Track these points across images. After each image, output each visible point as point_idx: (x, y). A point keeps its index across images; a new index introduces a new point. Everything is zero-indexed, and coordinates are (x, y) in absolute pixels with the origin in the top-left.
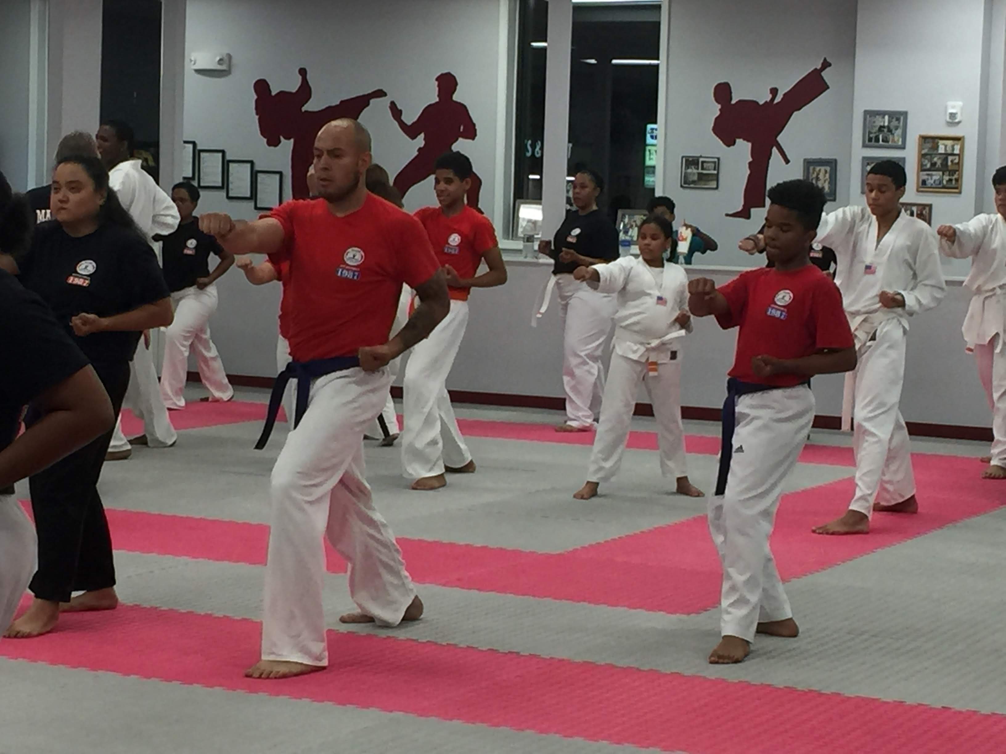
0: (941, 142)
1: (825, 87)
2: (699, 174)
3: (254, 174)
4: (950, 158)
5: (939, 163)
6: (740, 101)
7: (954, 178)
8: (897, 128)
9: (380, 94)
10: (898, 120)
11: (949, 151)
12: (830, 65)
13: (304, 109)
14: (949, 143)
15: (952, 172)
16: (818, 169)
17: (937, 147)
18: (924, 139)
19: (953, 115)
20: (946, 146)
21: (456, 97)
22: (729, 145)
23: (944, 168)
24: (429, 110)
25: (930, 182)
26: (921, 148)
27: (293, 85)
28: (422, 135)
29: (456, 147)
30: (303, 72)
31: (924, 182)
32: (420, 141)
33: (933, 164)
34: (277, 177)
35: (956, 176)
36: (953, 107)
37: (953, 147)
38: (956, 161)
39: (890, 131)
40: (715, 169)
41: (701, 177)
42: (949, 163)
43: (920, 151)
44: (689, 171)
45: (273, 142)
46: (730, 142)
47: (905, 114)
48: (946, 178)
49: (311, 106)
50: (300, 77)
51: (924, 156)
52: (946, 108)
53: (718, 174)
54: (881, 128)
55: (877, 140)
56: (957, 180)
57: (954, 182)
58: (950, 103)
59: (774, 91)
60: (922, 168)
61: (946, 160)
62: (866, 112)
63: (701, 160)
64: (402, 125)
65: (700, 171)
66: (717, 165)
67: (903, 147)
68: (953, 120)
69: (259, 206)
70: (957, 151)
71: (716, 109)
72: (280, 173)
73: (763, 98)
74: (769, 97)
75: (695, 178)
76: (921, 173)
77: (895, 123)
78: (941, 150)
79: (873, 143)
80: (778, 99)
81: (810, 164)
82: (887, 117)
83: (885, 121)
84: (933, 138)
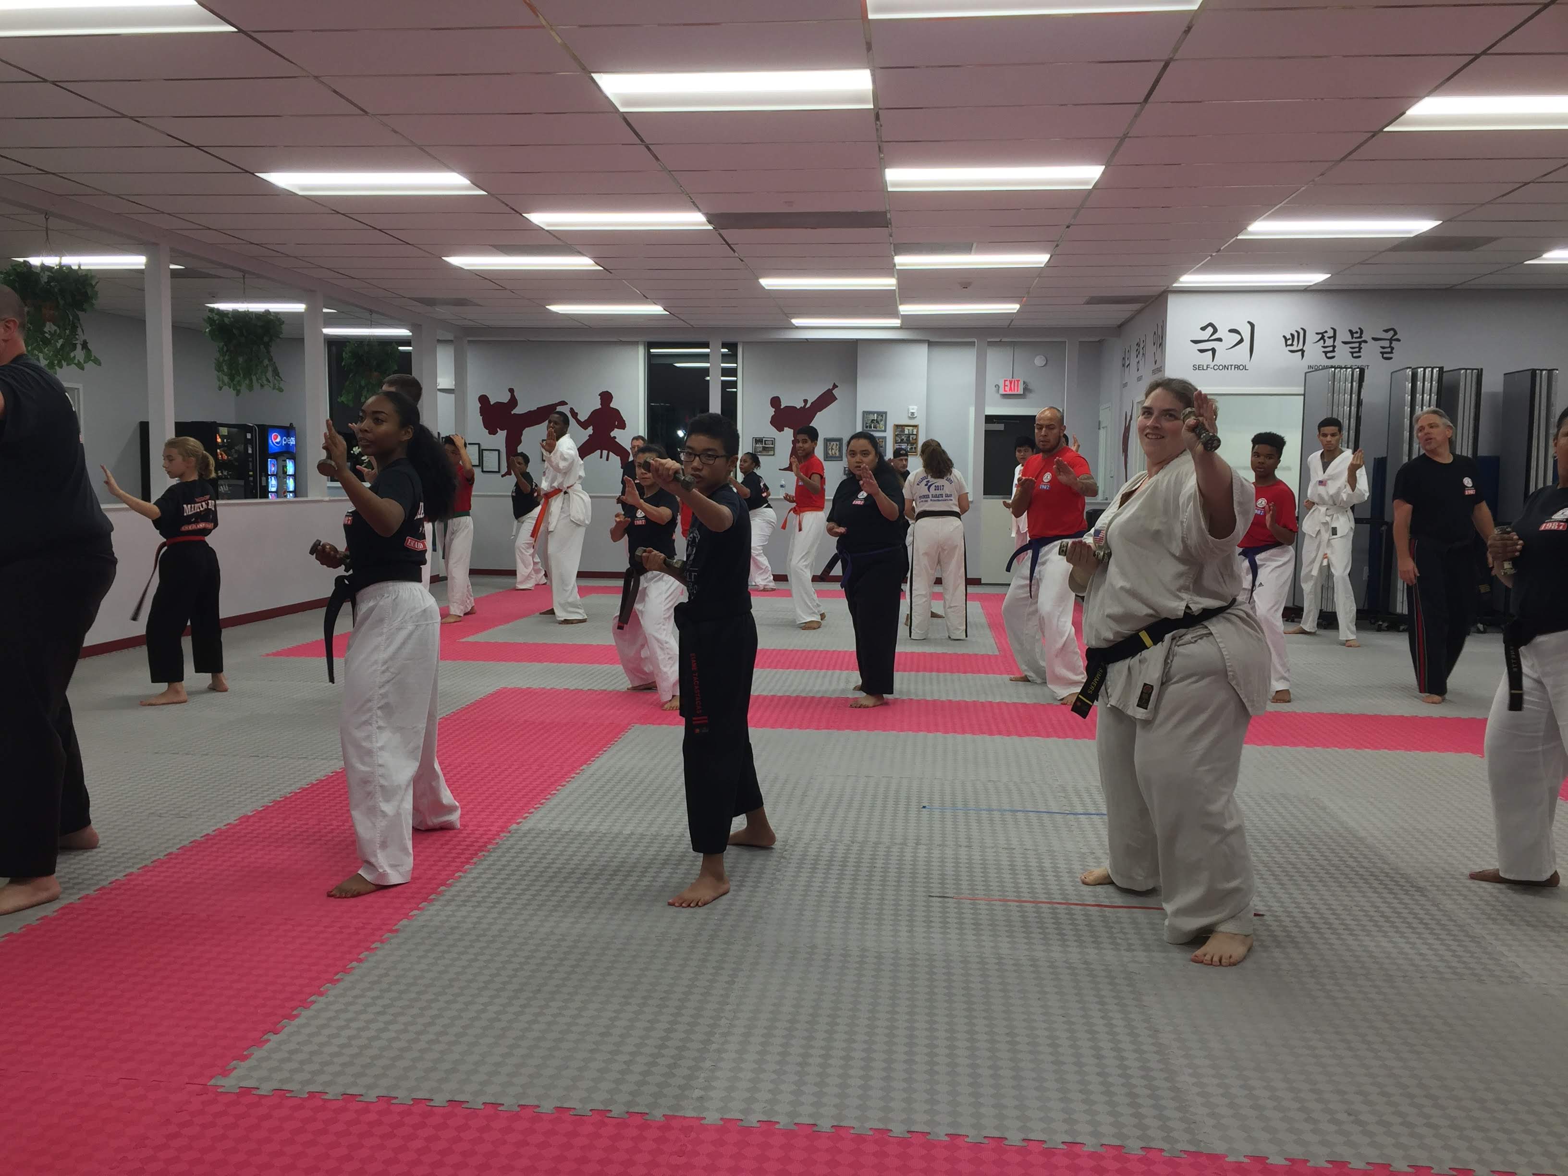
0: (906, 428)
1: (834, 399)
2: (763, 447)
3: (481, 452)
4: (911, 436)
6: (786, 407)
8: (881, 420)
9: (563, 403)
10: (882, 416)
11: (910, 432)
12: (837, 387)
13: (512, 412)
14: (910, 428)
15: (912, 444)
16: (832, 443)
17: (904, 431)
18: (897, 426)
19: (913, 414)
20: (908, 430)
21: (612, 405)
22: (780, 431)
23: (908, 442)
24: (595, 413)
26: (895, 431)
27: (505, 398)
28: (591, 428)
29: (612, 434)
30: (511, 391)
32: (590, 430)
33: (902, 440)
34: (497, 452)
36: (913, 409)
37: (912, 430)
39: (877, 422)
40: (772, 444)
41: (764, 449)
42: (911, 439)
43: (894, 433)
44: (757, 445)
45: (493, 432)
46: (780, 429)
47: (886, 413)
48: (909, 447)
49: (516, 411)
50: (509, 394)
51: (896, 435)
52: (908, 410)
53: (774, 448)
54: (873, 420)
55: (871, 427)
56: (915, 448)
58: (911, 407)
59: (806, 401)
60: (896, 442)
61: (908, 437)
62: (864, 412)
63: (764, 439)
64: (578, 421)
65: (764, 445)
66: (773, 442)
67: (885, 431)
68: (912, 416)
69: (484, 470)
70: (915, 433)
71: (772, 411)
72: (499, 451)
73: (799, 405)
74: (802, 405)
75: (761, 449)
77: (880, 418)
78: (906, 432)
80: (808, 405)
81: (827, 441)
82: (876, 414)
83: (875, 417)
84: (902, 426)
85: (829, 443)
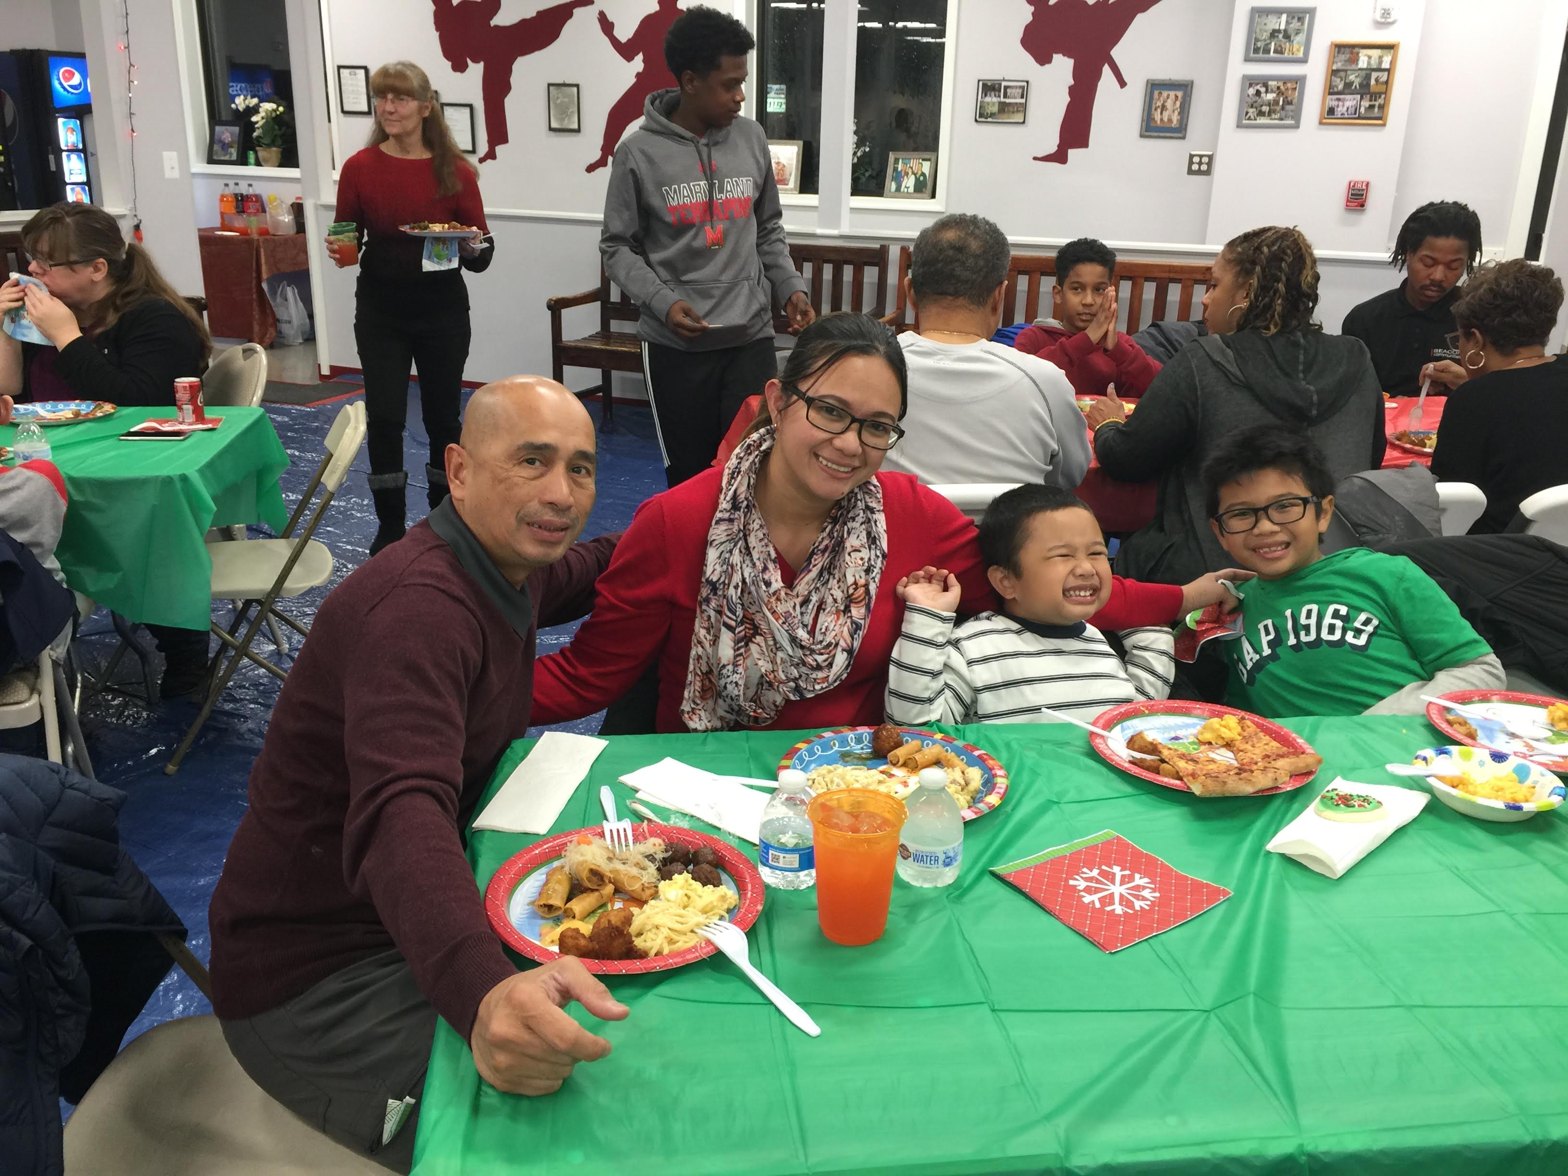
0: (1362, 52)
2: (1000, 103)
4: (1374, 75)
5: (1357, 83)
6: (1063, 3)
7: (1377, 104)
8: (1298, 31)
10: (1301, 20)
13: (493, 23)
14: (1375, 53)
16: (1165, 94)
17: (1355, 60)
18: (1339, 48)
19: (1387, 12)
20: (1370, 57)
21: (681, 4)
22: (1042, 63)
23: (1364, 89)
24: (648, 22)
25: (1341, 110)
26: (1332, 60)
28: (640, 57)
31: (1331, 111)
33: (1348, 85)
34: (468, 110)
35: (1380, 101)
37: (1380, 58)
38: (1384, 78)
39: (1287, 36)
40: (1022, 97)
41: (1004, 108)
42: (1373, 82)
43: (1329, 65)
44: (988, 99)
45: (459, 67)
46: (1043, 59)
48: (1366, 103)
49: (501, 19)
51: (1335, 73)
53: (1025, 104)
54: (1274, 33)
55: (1267, 51)
56: (1382, 107)
57: (1376, 110)
60: (1331, 90)
61: (1368, 77)
62: (1254, 10)
63: (1004, 84)
64: (615, 42)
65: (1002, 99)
66: (1025, 91)
67: (1304, 60)
68: (1386, 19)
70: (1386, 65)
71: (1026, 13)
72: (471, 106)
75: (995, 109)
76: (1329, 97)
77: (1295, 24)
78: (1363, 63)
79: (1261, 55)
81: (1154, 87)
82: (1284, 17)
83: (1282, 22)
84: (1353, 47)
85: (1156, 93)
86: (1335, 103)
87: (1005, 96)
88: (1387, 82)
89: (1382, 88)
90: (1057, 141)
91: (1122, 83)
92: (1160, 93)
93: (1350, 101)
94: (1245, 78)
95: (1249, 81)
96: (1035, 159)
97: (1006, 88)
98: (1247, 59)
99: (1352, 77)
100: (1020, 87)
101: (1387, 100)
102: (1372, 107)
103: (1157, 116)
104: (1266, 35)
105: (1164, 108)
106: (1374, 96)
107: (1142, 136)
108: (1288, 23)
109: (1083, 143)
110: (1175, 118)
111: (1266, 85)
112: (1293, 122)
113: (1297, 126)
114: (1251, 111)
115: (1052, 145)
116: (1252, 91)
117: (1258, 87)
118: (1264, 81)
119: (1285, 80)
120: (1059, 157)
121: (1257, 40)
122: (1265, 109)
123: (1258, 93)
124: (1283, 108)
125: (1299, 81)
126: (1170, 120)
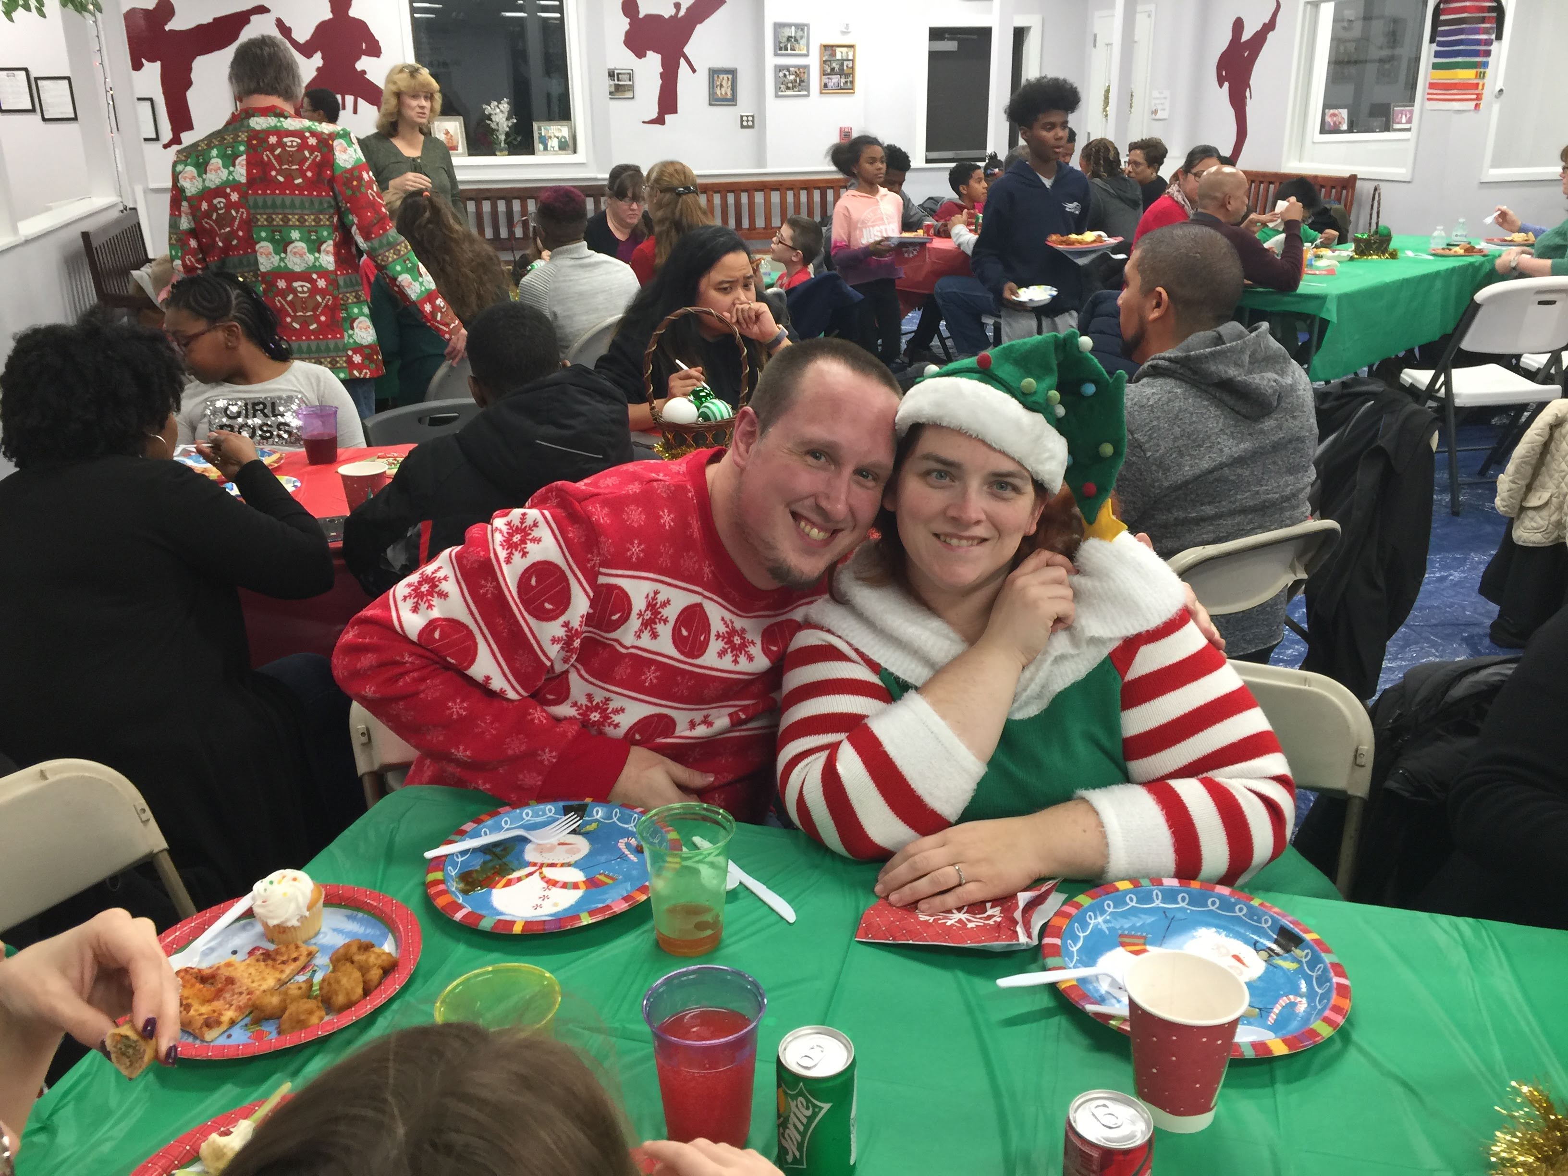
0: (838, 50)
1: (723, 2)
2: (619, 85)
4: (845, 63)
5: (837, 68)
6: (648, 17)
7: (849, 80)
8: (802, 38)
9: (262, 10)
10: (803, 30)
11: (845, 58)
13: (167, 28)
14: (844, 50)
16: (721, 76)
17: (833, 54)
18: (826, 47)
19: (847, 26)
22: (640, 57)
23: (841, 73)
24: (322, 28)
25: (830, 85)
26: (821, 56)
28: (318, 55)
29: (360, 66)
31: (826, 86)
32: (317, 60)
33: (833, 69)
35: (851, 79)
36: (847, 18)
38: (850, 65)
39: (796, 40)
40: (630, 80)
41: (621, 88)
42: (845, 68)
45: (137, 65)
46: (640, 54)
47: (808, 25)
48: (843, 80)
51: (825, 62)
52: (841, 20)
53: (633, 85)
54: (789, 38)
55: (786, 49)
56: (852, 82)
57: (849, 84)
58: (844, 16)
59: (677, 6)
60: (823, 73)
61: (842, 65)
62: (776, 24)
63: (616, 72)
64: (294, 43)
65: (616, 82)
66: (631, 76)
67: (807, 55)
68: (847, 30)
70: (851, 57)
71: (624, 24)
72: (151, 100)
73: (668, 12)
74: (673, 12)
75: (613, 89)
76: (824, 77)
77: (800, 33)
78: (839, 56)
79: (783, 52)
80: (682, 13)
81: (714, 73)
82: (793, 28)
83: (792, 32)
84: (832, 46)
85: (716, 76)
86: (827, 81)
87: (618, 80)
88: (853, 68)
89: (851, 71)
90: (657, 110)
91: (694, 71)
92: (718, 77)
93: (835, 79)
94: (776, 66)
95: (779, 69)
96: (644, 122)
97: (618, 74)
98: (776, 55)
99: (834, 65)
100: (629, 74)
101: (853, 78)
102: (846, 82)
103: (718, 92)
104: (785, 40)
105: (721, 86)
106: (847, 76)
107: (710, 104)
108: (796, 32)
109: (674, 111)
110: (729, 92)
111: (789, 71)
112: (806, 93)
113: (808, 96)
114: (782, 86)
115: (654, 114)
116: (781, 74)
117: (784, 72)
118: (787, 68)
119: (799, 67)
120: (659, 120)
121: (780, 43)
122: (790, 85)
123: (785, 75)
124: (800, 85)
125: (806, 67)
126: (726, 94)
